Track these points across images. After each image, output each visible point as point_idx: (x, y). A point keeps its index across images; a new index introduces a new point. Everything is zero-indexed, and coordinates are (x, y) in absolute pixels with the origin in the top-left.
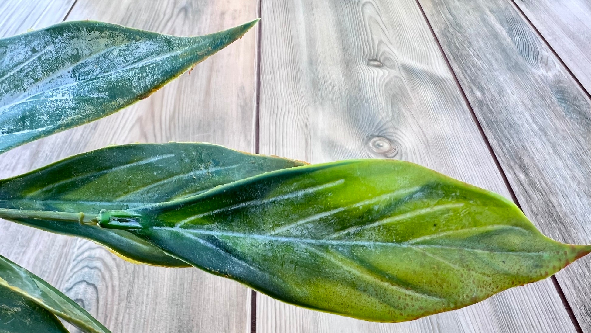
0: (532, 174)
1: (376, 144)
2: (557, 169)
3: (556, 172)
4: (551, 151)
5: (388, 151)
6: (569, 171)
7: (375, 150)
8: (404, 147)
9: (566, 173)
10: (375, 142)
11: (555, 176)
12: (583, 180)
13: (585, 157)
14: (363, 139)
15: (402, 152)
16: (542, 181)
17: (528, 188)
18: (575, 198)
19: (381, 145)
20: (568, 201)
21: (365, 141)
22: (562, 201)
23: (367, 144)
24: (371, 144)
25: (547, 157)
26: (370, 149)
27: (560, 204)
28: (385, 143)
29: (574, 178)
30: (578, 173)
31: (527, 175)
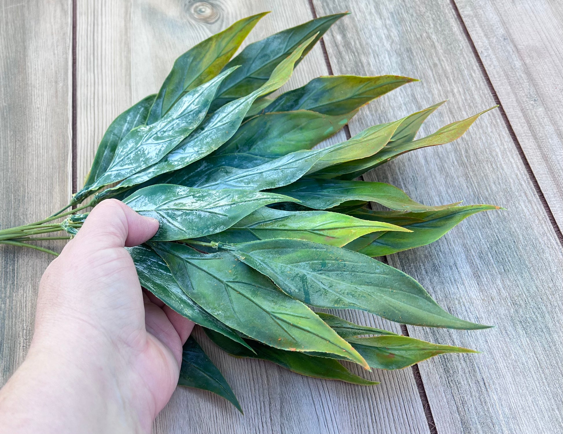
0: (349, 35)
1: (198, 9)
2: (375, 28)
3: (373, 32)
4: (373, 11)
5: (210, 17)
6: (386, 31)
7: (196, 16)
8: (226, 11)
9: (383, 33)
10: (197, 7)
11: (371, 35)
12: (397, 39)
13: (405, 15)
14: (185, 5)
15: (223, 17)
16: (357, 42)
17: (341, 48)
18: (385, 58)
19: (203, 10)
20: (377, 61)
21: (186, 7)
22: (372, 60)
23: (188, 10)
24: (192, 11)
25: (368, 17)
26: (191, 15)
27: (369, 64)
28: (207, 9)
29: (389, 37)
30: (394, 32)
31: (344, 36)
